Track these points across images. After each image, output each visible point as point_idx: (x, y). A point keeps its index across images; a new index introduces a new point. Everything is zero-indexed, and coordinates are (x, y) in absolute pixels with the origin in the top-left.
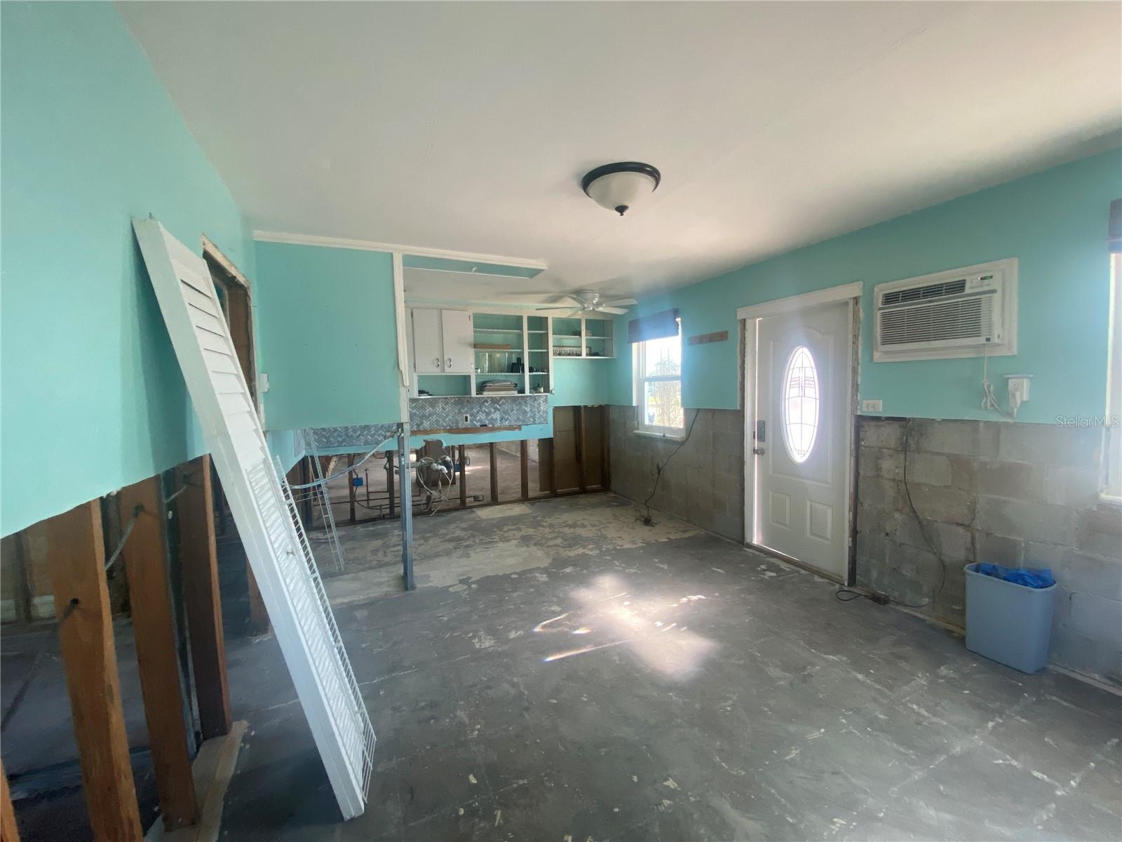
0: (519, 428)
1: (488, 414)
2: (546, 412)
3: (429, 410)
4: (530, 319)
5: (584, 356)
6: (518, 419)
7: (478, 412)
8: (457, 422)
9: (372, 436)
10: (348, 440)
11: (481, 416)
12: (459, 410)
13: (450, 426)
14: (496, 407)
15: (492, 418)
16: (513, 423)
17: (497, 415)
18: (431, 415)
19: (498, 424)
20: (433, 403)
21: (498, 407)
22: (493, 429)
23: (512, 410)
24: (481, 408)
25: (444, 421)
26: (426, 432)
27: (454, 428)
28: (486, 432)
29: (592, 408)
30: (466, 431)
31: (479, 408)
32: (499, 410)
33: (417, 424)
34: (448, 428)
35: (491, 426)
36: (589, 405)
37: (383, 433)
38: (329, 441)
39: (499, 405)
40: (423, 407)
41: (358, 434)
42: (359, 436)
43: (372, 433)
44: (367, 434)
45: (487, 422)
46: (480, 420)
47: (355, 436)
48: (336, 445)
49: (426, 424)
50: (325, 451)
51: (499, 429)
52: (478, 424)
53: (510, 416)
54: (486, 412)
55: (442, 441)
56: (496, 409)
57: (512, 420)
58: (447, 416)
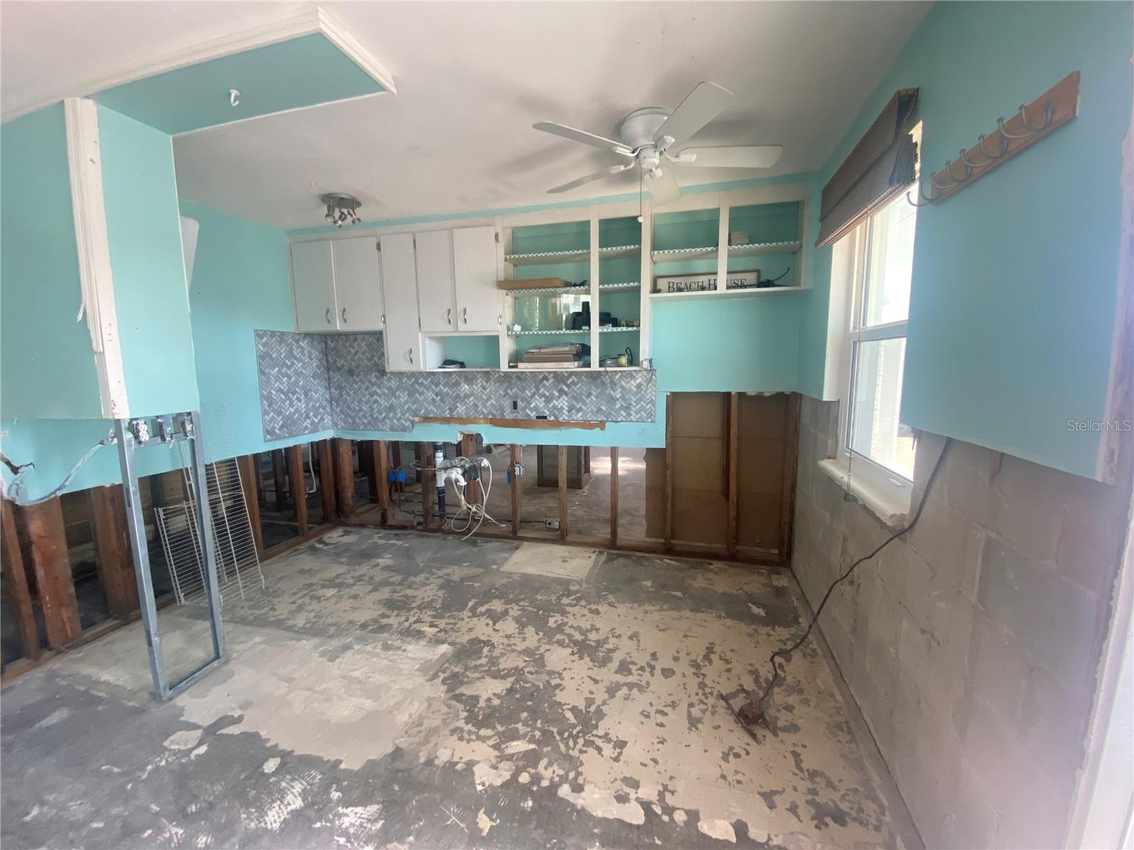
0: (601, 425)
1: (548, 400)
2: (653, 402)
3: (465, 387)
4: (606, 225)
5: (722, 289)
6: (599, 410)
7: (534, 395)
8: (502, 409)
9: (399, 420)
10: (373, 423)
11: (539, 403)
12: (505, 391)
13: (492, 414)
14: (562, 389)
15: (555, 407)
16: (589, 417)
17: (563, 403)
18: (467, 396)
19: (564, 417)
20: (469, 379)
21: (566, 389)
22: (557, 424)
23: (589, 395)
24: (538, 389)
25: (484, 405)
26: (461, 421)
27: (498, 417)
28: (546, 428)
29: (759, 398)
30: (515, 424)
31: (534, 389)
32: (566, 394)
33: (450, 409)
34: (490, 417)
35: (552, 418)
36: (751, 391)
37: (410, 417)
38: (354, 422)
39: (568, 387)
40: (457, 384)
41: (383, 416)
42: (385, 418)
43: (398, 416)
44: (393, 417)
45: (547, 413)
46: (536, 409)
47: (380, 417)
48: (361, 428)
49: (461, 410)
50: (351, 434)
51: (567, 424)
52: (533, 415)
53: (585, 404)
54: (544, 395)
55: (483, 435)
56: (561, 392)
57: (588, 411)
58: (489, 398)
